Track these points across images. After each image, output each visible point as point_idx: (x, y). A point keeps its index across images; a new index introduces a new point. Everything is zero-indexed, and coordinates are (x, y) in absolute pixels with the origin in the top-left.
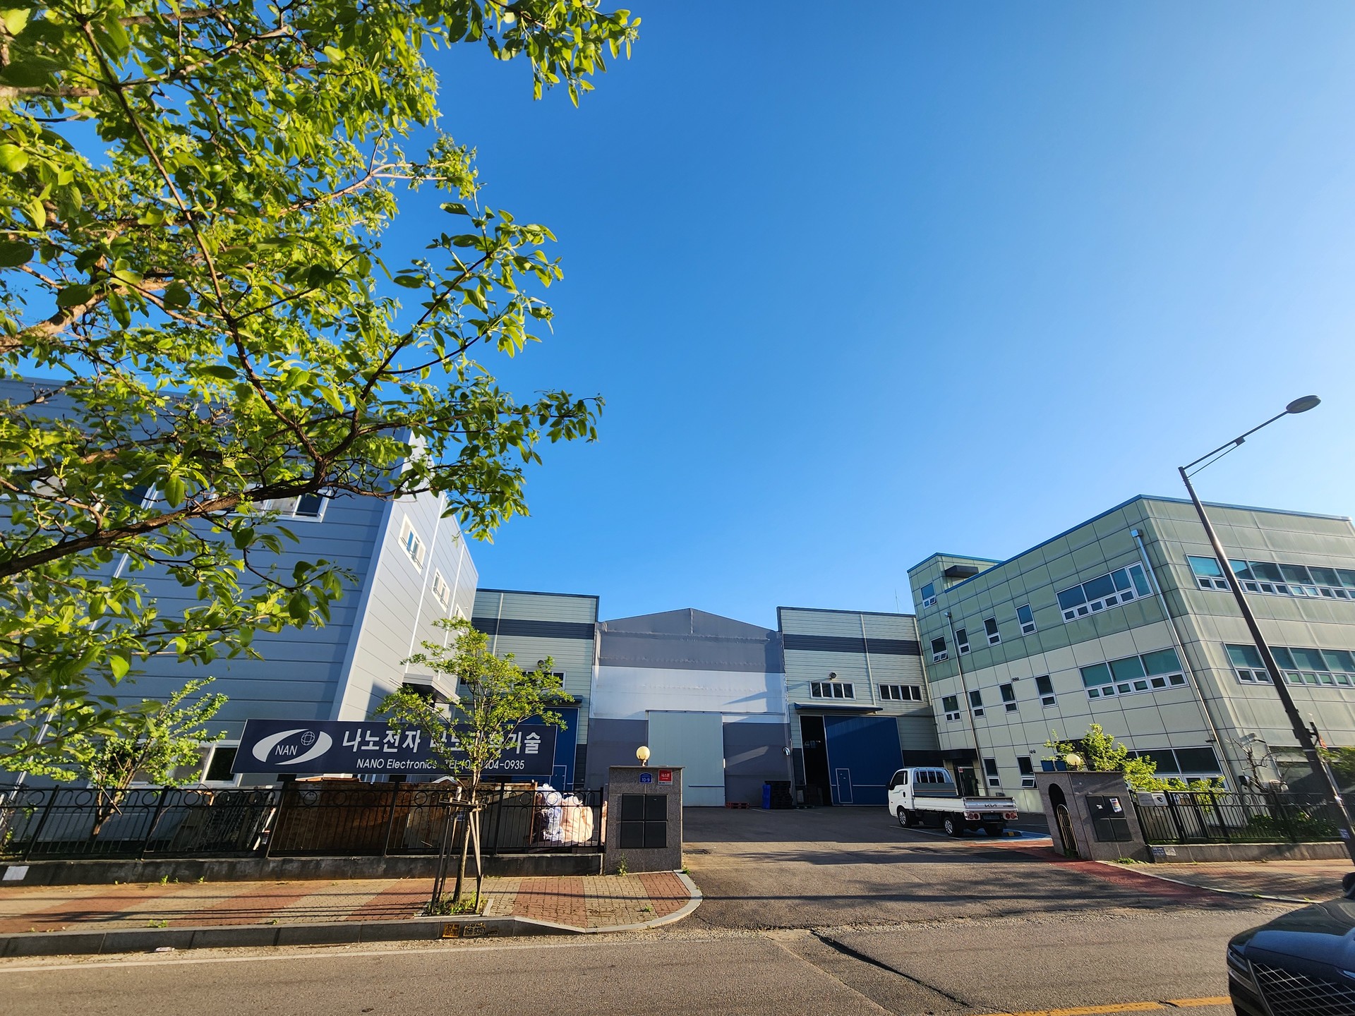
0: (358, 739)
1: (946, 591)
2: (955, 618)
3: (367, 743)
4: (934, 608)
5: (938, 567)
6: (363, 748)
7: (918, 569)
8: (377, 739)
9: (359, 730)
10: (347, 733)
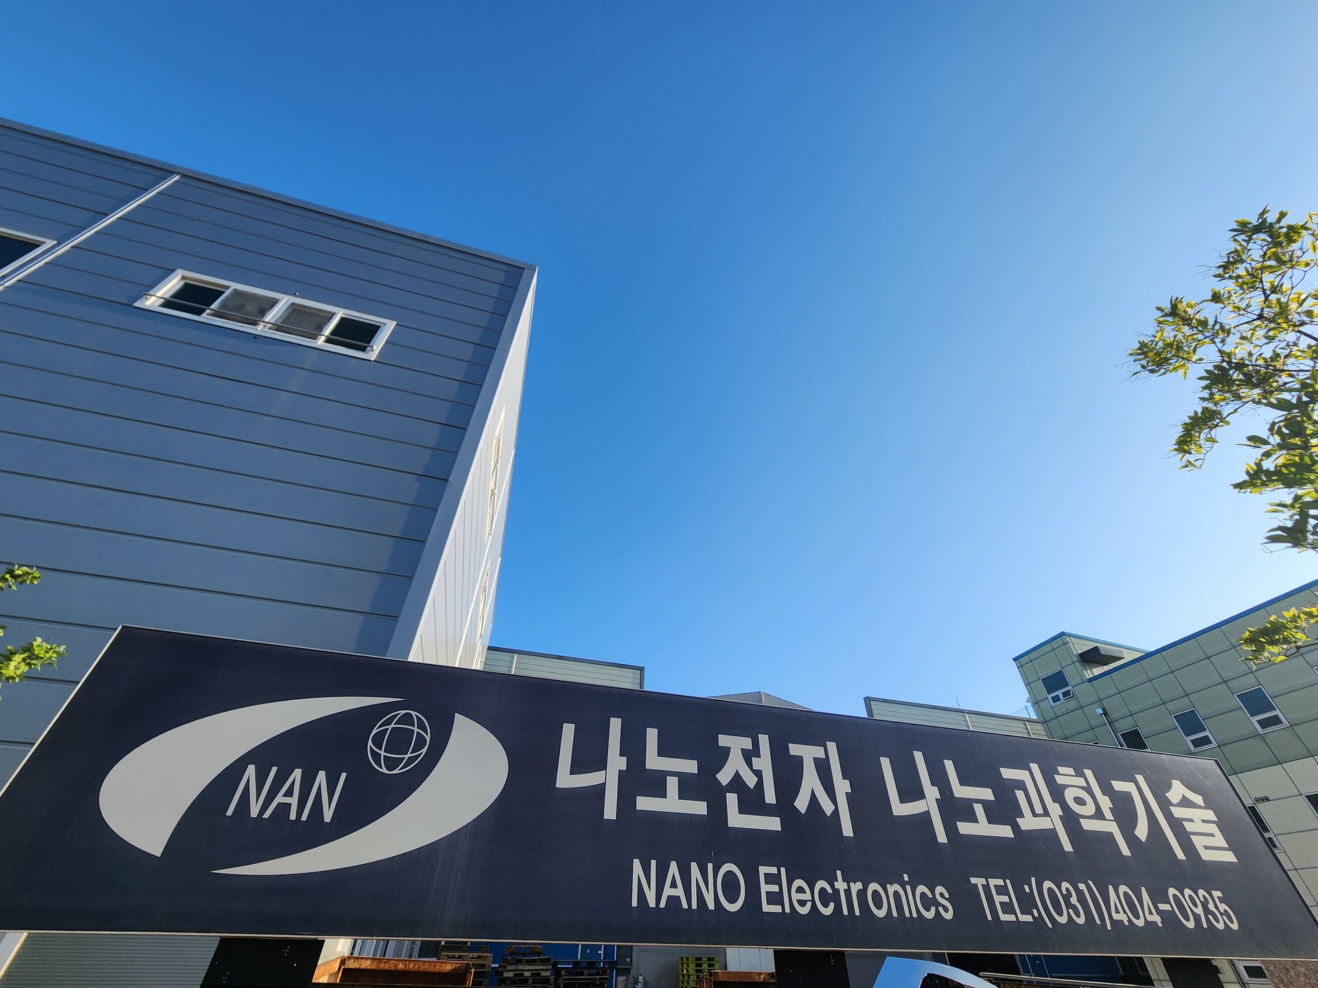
0: (617, 761)
1: (1090, 680)
2: (1113, 716)
3: (656, 785)
4: (1072, 704)
5: (1069, 651)
6: (645, 803)
7: (1032, 655)
8: (690, 766)
9: (615, 725)
10: (568, 731)
